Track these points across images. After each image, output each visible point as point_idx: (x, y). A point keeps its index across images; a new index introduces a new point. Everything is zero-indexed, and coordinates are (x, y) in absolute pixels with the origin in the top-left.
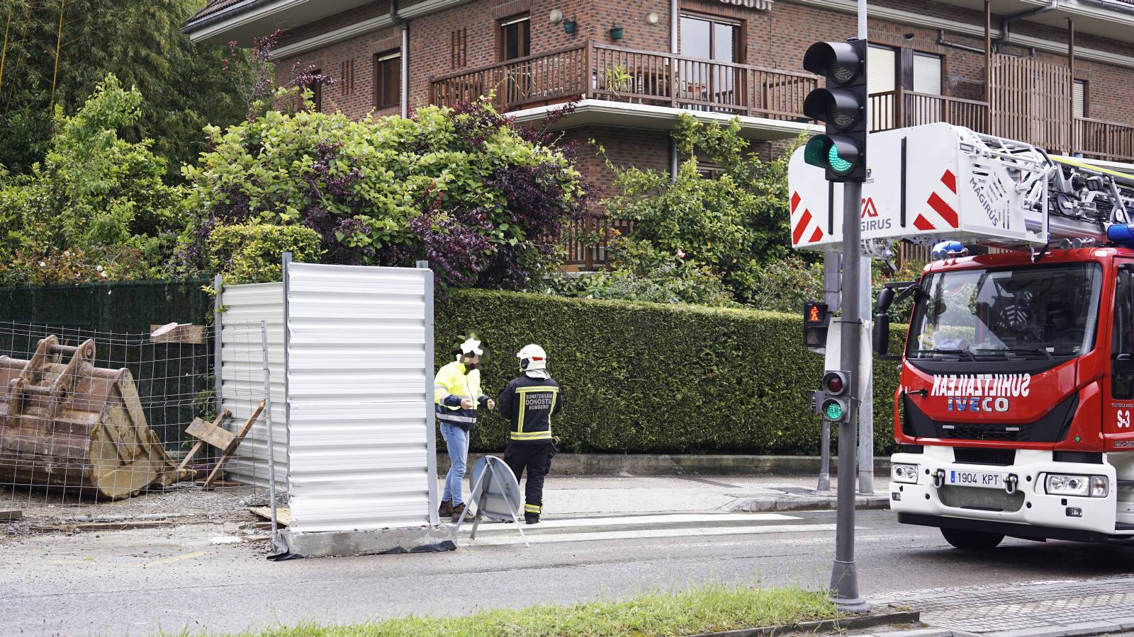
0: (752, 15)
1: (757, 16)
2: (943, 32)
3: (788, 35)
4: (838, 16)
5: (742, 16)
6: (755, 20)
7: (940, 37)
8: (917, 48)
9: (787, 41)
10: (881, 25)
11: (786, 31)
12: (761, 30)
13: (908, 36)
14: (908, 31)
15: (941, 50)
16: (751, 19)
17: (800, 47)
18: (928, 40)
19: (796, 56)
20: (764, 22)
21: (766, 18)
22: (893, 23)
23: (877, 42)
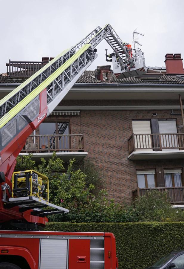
0: (73, 118)
2: (172, 110)
3: (91, 122)
4: (116, 112)
5: (68, 118)
6: (74, 119)
7: (172, 113)
8: (160, 118)
9: (91, 124)
10: (139, 112)
11: (90, 121)
12: (77, 122)
13: (155, 114)
14: (154, 112)
15: (173, 117)
17: (97, 125)
19: (95, 129)
20: (79, 119)
21: (79, 118)
22: (146, 110)
23: (138, 118)
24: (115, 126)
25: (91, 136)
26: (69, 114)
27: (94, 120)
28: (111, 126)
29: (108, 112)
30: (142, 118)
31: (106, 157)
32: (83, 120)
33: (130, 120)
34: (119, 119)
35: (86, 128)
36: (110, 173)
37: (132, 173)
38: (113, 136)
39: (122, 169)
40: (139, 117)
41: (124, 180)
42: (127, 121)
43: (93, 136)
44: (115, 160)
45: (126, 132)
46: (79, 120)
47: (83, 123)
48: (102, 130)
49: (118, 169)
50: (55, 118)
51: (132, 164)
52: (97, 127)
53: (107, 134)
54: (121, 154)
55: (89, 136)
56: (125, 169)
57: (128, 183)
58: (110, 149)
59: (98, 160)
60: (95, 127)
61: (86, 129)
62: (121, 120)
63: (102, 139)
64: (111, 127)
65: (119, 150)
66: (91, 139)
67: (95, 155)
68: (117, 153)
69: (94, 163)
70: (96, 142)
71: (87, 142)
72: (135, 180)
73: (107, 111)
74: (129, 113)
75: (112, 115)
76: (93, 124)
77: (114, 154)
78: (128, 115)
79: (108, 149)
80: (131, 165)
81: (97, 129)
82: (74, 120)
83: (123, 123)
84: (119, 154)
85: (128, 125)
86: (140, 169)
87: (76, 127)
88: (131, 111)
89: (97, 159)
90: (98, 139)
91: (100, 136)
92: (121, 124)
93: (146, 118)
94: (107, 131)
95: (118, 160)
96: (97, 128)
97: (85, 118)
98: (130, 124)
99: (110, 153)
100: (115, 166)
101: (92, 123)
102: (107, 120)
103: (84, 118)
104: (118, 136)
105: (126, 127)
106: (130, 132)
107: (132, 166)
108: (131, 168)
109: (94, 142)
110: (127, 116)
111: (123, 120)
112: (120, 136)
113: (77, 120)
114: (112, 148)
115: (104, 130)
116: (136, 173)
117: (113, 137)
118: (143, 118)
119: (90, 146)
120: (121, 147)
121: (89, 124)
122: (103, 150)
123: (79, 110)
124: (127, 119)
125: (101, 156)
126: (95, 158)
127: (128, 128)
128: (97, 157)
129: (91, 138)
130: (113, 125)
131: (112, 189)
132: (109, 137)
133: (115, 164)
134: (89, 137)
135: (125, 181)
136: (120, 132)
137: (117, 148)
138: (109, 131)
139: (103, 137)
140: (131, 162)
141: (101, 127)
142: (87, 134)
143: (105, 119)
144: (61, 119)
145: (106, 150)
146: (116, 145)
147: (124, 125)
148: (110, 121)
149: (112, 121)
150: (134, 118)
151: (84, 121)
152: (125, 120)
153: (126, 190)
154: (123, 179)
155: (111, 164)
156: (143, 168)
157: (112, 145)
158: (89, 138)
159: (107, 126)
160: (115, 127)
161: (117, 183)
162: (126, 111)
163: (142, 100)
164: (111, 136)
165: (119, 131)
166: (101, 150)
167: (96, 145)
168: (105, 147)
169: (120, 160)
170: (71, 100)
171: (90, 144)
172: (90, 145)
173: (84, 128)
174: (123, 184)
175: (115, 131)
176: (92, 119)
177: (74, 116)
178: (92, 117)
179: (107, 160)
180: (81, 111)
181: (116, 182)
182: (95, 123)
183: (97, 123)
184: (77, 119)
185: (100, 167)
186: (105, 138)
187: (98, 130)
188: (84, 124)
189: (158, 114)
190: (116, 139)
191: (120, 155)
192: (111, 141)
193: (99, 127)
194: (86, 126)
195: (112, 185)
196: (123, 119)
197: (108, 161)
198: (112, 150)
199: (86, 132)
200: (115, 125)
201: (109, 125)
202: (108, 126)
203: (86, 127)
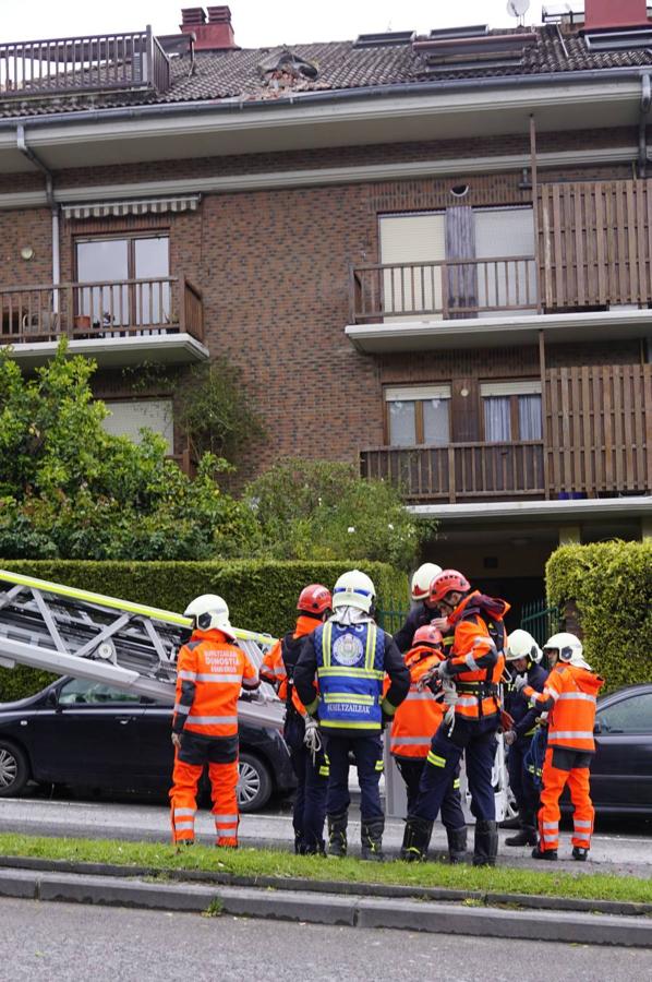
0: (178, 220)
1: (186, 220)
2: (525, 172)
3: (237, 231)
4: (325, 191)
5: (164, 223)
6: (182, 224)
7: (522, 181)
8: (478, 203)
9: (235, 239)
10: (405, 186)
11: (234, 228)
12: (192, 234)
13: (460, 190)
14: (459, 183)
16: (177, 224)
17: (257, 241)
18: (504, 187)
19: (250, 253)
20: (198, 223)
22: (428, 179)
23: (401, 208)
24: (319, 240)
25: (236, 277)
26: (164, 209)
27: (249, 223)
28: (304, 242)
29: (295, 192)
30: (414, 207)
31: (282, 345)
32: (212, 225)
33: (369, 215)
34: (331, 214)
35: (220, 251)
36: (294, 398)
37: (367, 398)
38: (310, 275)
39: (336, 384)
40: (403, 203)
41: (340, 421)
42: (361, 219)
43: (243, 276)
44: (311, 355)
45: (355, 259)
46: (198, 227)
47: (213, 237)
48: (273, 255)
49: (321, 385)
50: (122, 226)
51: (369, 367)
52: (259, 245)
53: (288, 270)
54: (333, 335)
55: (230, 277)
56: (343, 383)
57: (351, 429)
58: (297, 318)
59: (254, 358)
60: (250, 246)
61: (220, 255)
62: (339, 217)
63: (272, 285)
64: (302, 246)
65: (327, 320)
66: (235, 288)
67: (246, 340)
68: (319, 331)
69: (244, 366)
70: (251, 298)
71: (223, 300)
72: (375, 420)
73: (291, 189)
74: (368, 194)
75: (309, 204)
76: (244, 239)
77: (311, 336)
78: (363, 200)
79: (291, 318)
80: (367, 371)
81: (257, 253)
82: (185, 228)
83: (347, 227)
84: (327, 335)
85: (362, 234)
86: (398, 383)
87: (186, 250)
88: (375, 183)
89: (252, 354)
90: (258, 285)
91: (265, 278)
92: (339, 232)
93: (430, 206)
94: (289, 258)
95: (321, 354)
96: (258, 249)
97: (219, 218)
98: (368, 230)
99: (298, 333)
100: (313, 374)
101: (242, 235)
102: (294, 220)
103: (215, 218)
104: (324, 275)
105: (354, 242)
106: (369, 257)
107: (368, 374)
108: (367, 379)
109: (244, 298)
110: (362, 204)
111: (346, 216)
112: (332, 274)
113: (192, 227)
114: (304, 314)
115: (279, 255)
116: (382, 396)
117: (310, 279)
118: (417, 207)
119: (231, 311)
120: (335, 312)
121: (229, 240)
122: (274, 323)
123: (196, 194)
124: (360, 212)
125: (267, 342)
126: (246, 349)
127: (361, 245)
128: (255, 346)
129: (235, 284)
130: (310, 237)
131: (298, 451)
132: (296, 277)
133: (313, 366)
134: (231, 281)
135: (344, 422)
136: (332, 259)
137: (320, 313)
138: (295, 258)
139: (274, 278)
140: (367, 359)
141: (272, 246)
142: (223, 273)
143: (286, 217)
144: (139, 227)
145: (283, 323)
146: (318, 306)
147: (348, 235)
148: (301, 223)
149: (310, 222)
150: (385, 209)
151: (214, 229)
152: (353, 216)
153: (346, 453)
154: (336, 418)
155: (298, 367)
156: (407, 379)
157: (303, 307)
158: (229, 285)
159: (289, 242)
160: (318, 245)
161: (314, 431)
162: (358, 184)
163: (411, 143)
164: (302, 276)
165: (332, 255)
166: (268, 323)
167: (253, 306)
168: (281, 312)
169: (329, 354)
170: (167, 161)
171: (231, 303)
172: (230, 307)
173: (215, 252)
174: (337, 434)
175: (317, 257)
176: (242, 220)
177: (179, 214)
178: (243, 213)
179: (286, 356)
180: (205, 195)
181: (312, 427)
182: (251, 234)
183: (257, 234)
184: (192, 223)
185: (261, 381)
186: (282, 281)
187: (258, 256)
188: (215, 240)
189: (471, 188)
190: (318, 283)
191: (328, 338)
192: (303, 291)
193: (264, 244)
194: (221, 244)
195: (299, 435)
196: (346, 213)
197: (290, 360)
198: (304, 321)
199: (221, 267)
200: (316, 237)
201: (296, 239)
202: (295, 242)
203: (220, 248)
